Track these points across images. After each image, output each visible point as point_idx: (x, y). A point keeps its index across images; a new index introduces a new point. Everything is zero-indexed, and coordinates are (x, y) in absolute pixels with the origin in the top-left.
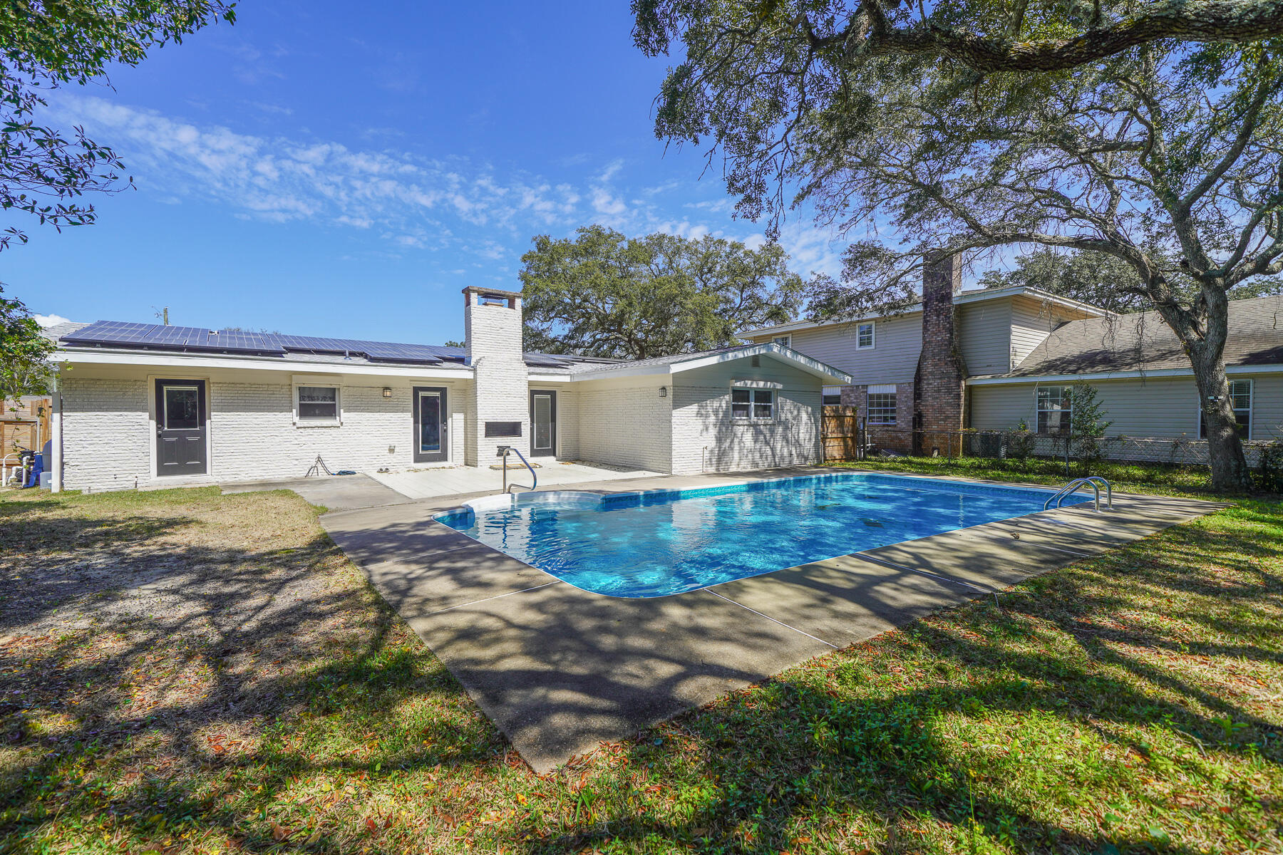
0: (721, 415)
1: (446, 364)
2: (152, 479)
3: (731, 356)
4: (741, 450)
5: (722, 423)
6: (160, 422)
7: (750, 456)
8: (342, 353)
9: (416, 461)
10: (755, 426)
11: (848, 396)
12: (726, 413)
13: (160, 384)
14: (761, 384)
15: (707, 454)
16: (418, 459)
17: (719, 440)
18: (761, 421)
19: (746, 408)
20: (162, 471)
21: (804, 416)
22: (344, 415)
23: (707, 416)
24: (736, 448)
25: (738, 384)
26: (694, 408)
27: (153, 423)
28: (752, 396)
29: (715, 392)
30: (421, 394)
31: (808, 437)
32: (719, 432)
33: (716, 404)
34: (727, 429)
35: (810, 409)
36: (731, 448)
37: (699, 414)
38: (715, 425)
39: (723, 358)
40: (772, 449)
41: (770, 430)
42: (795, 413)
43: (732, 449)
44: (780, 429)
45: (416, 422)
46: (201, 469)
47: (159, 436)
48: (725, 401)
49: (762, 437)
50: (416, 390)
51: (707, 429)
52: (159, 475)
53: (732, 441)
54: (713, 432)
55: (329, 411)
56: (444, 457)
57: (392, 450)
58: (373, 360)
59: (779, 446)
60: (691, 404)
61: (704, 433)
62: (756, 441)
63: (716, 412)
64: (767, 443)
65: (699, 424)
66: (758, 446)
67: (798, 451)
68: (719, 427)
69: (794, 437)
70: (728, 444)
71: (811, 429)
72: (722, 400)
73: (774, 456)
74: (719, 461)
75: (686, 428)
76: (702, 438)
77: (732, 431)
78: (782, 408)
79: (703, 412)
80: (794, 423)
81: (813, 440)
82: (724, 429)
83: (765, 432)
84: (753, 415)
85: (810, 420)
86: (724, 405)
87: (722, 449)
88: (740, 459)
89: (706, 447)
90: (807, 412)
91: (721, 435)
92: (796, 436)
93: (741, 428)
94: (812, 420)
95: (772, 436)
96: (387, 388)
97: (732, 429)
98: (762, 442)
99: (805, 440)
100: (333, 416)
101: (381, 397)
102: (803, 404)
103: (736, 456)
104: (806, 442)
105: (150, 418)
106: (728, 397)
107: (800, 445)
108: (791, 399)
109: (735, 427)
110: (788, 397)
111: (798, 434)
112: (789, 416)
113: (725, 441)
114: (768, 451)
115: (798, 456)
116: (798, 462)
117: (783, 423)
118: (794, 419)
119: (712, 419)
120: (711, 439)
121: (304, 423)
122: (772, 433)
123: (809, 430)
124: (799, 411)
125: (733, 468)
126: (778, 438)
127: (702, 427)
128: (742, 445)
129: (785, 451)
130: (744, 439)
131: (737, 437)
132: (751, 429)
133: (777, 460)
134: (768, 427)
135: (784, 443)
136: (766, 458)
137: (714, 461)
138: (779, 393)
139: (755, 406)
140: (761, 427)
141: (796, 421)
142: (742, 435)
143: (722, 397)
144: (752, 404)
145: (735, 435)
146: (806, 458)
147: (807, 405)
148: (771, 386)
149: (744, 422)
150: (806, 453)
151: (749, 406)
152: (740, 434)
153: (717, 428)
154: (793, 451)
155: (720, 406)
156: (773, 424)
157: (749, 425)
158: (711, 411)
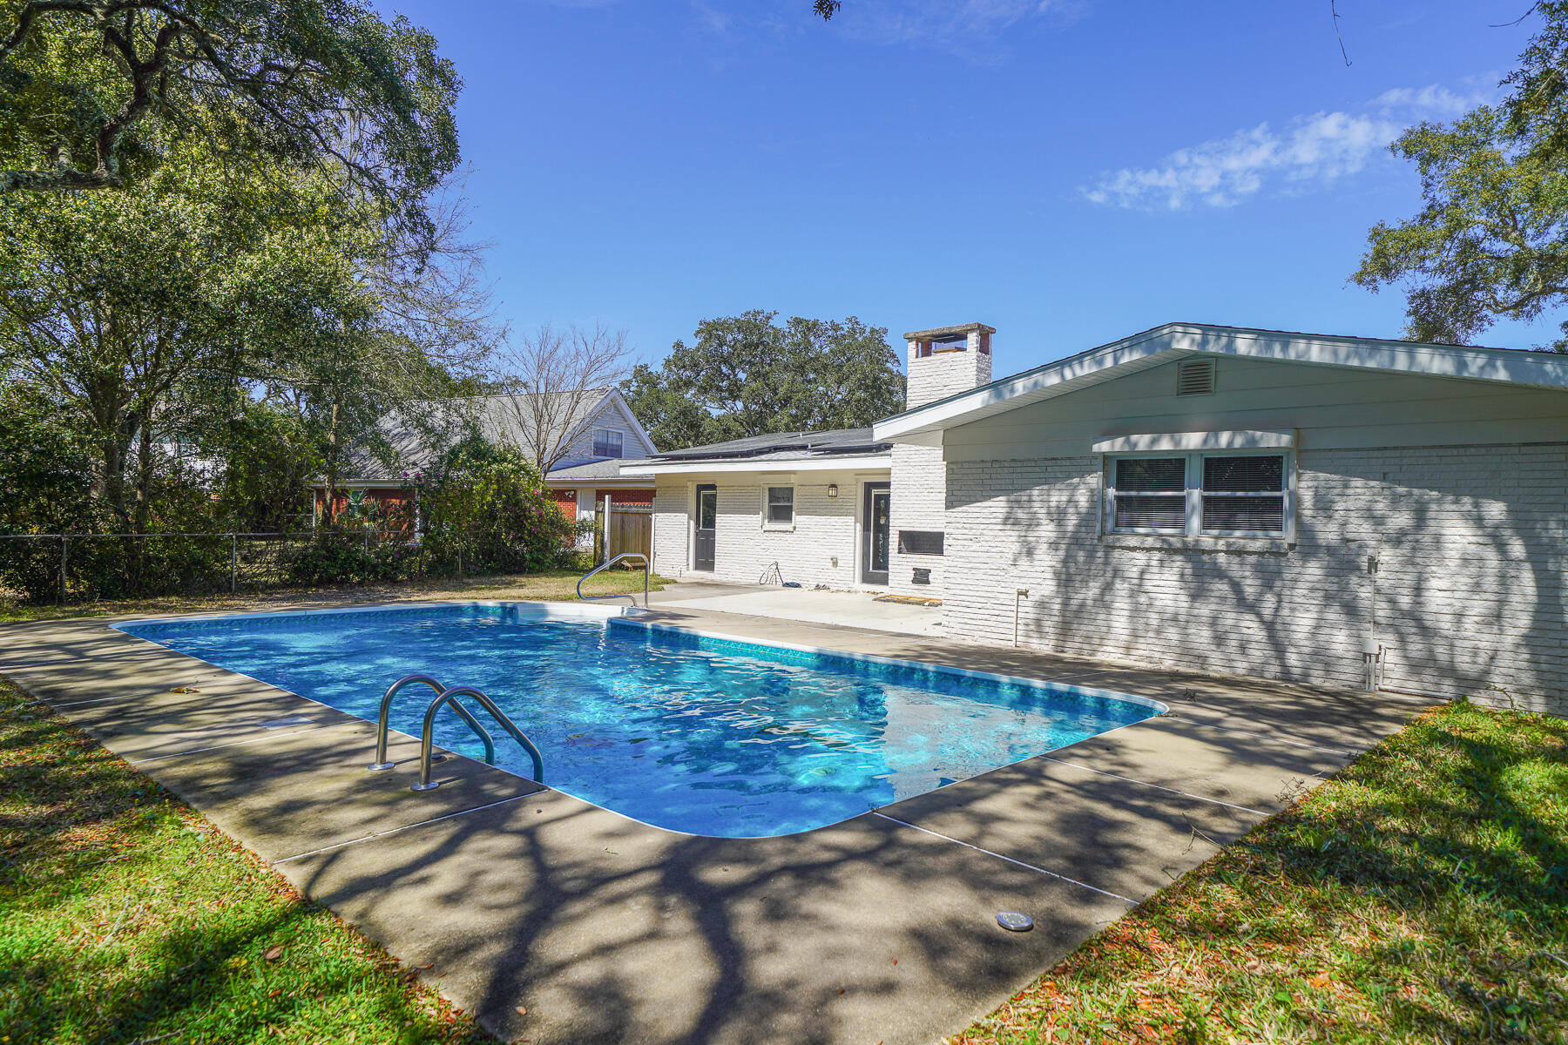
0: (1072, 522)
2: (692, 574)
4: (1136, 612)
5: (1076, 541)
6: (697, 523)
7: (1173, 634)
9: (863, 579)
10: (1192, 553)
12: (1086, 521)
13: (698, 488)
15: (1028, 610)
16: (865, 576)
17: (1066, 580)
19: (1178, 504)
20: (696, 567)
21: (1457, 534)
22: (797, 519)
23: (1032, 524)
24: (1121, 605)
26: (998, 506)
27: (692, 523)
28: (1195, 471)
29: (1058, 467)
30: (874, 492)
31: (1479, 607)
32: (1065, 562)
33: (1058, 497)
34: (1091, 556)
36: (1103, 602)
37: (1009, 520)
38: (1054, 545)
40: (1270, 627)
41: (1259, 569)
42: (1402, 519)
43: (1108, 608)
44: (1314, 570)
45: (866, 528)
46: (712, 567)
47: (697, 534)
48: (1085, 490)
49: (1222, 587)
50: (868, 487)
51: (1030, 553)
53: (1108, 587)
54: (1046, 561)
55: (787, 514)
57: (835, 564)
58: (827, 451)
59: (1302, 623)
60: (989, 498)
61: (1024, 562)
62: (1196, 595)
63: (1058, 516)
64: (1245, 605)
65: (1010, 541)
66: (1205, 610)
67: (1416, 647)
68: (1067, 550)
69: (1392, 601)
70: (1093, 590)
71: (1503, 579)
72: (1075, 488)
73: (1278, 647)
74: (1065, 630)
75: (975, 546)
76: (1016, 572)
77: (1106, 563)
78: (1324, 506)
79: (1020, 514)
80: (1386, 556)
81: (1524, 621)
82: (1081, 556)
83: (1236, 570)
84: (1195, 522)
85: (1501, 547)
86: (1083, 499)
87: (1075, 602)
88: (1135, 635)
89: (1025, 594)
90: (1479, 521)
91: (1072, 570)
92: (1405, 601)
93: (1140, 558)
94: (1517, 549)
95: (1268, 585)
96: (834, 486)
97: (1106, 557)
98: (1223, 599)
99: (1459, 616)
100: (789, 519)
101: (828, 497)
102: (1454, 489)
103: (1120, 623)
104: (1469, 625)
105: (689, 518)
106: (1094, 480)
107: (1426, 631)
108: (1366, 476)
109: (1116, 553)
110: (1348, 472)
111: (1418, 590)
112: (1362, 530)
113: (1085, 582)
114: (1251, 627)
115: (1415, 667)
116: (1412, 685)
117: (1330, 550)
118: (1397, 540)
119: (1047, 530)
120: (1041, 577)
121: (768, 526)
122: (1270, 577)
123: (1490, 583)
124: (1420, 516)
125: (1110, 655)
126: (1301, 591)
127: (1016, 548)
128: (1143, 599)
129: (1340, 641)
130: (1148, 585)
131: (1124, 579)
132: (1179, 562)
133: (1293, 659)
134: (1252, 559)
135: (1334, 615)
136: (1243, 648)
137: (1049, 626)
138: (1306, 456)
139: (1206, 501)
140: (1222, 558)
141: (1405, 549)
142: (1142, 572)
143: (1076, 480)
144: (1195, 496)
145: (1117, 573)
146: (1479, 682)
147: (1481, 492)
148: (1239, 441)
149: (1150, 542)
150: (1464, 662)
151: (1181, 501)
152: (1134, 572)
153: (1062, 553)
154: (1384, 646)
155: (1069, 501)
156: (1276, 552)
157: (1170, 550)
158: (1042, 513)
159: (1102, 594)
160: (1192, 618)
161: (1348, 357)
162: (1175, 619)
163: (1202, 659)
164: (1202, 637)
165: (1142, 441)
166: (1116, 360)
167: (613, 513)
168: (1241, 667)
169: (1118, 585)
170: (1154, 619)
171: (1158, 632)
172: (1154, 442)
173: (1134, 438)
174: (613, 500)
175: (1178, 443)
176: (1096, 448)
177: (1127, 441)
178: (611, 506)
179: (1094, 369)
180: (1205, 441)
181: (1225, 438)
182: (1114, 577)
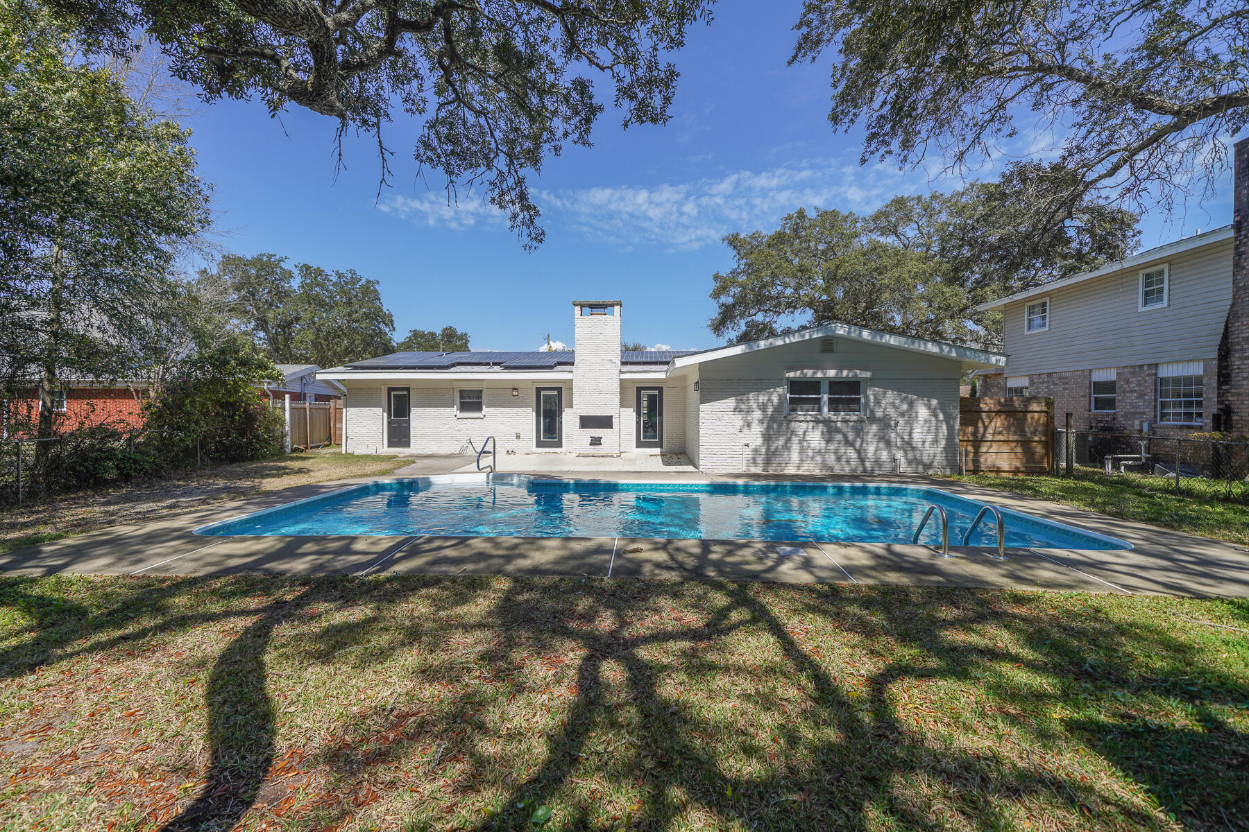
0: (770, 410)
1: (559, 368)
2: (385, 450)
3: (763, 344)
4: (802, 450)
5: (772, 419)
6: (389, 414)
7: (819, 459)
8: (488, 364)
9: (538, 446)
10: (827, 422)
11: (1128, 381)
12: (778, 409)
13: (390, 390)
14: (832, 373)
15: (748, 453)
16: (539, 444)
17: (767, 437)
18: (838, 417)
19: (818, 401)
20: (390, 445)
21: (923, 412)
22: (485, 410)
23: (750, 411)
24: (795, 448)
25: (791, 375)
26: (731, 402)
27: (385, 415)
28: (825, 386)
29: (762, 384)
30: (543, 393)
31: (930, 438)
32: (768, 429)
33: (762, 398)
34: (780, 426)
35: (934, 402)
36: (787, 446)
37: (737, 409)
38: (761, 422)
39: (751, 348)
40: (858, 452)
41: (854, 428)
42: (905, 407)
43: (789, 449)
44: (875, 428)
45: (538, 415)
46: (407, 445)
47: (389, 423)
48: (778, 394)
49: (839, 437)
50: (539, 390)
51: (749, 425)
52: (389, 446)
53: (789, 440)
54: (757, 429)
55: (477, 407)
56: (559, 445)
57: (518, 437)
58: (507, 368)
59: (871, 450)
60: (726, 398)
61: (746, 430)
62: (828, 441)
63: (763, 408)
64: (849, 443)
65: (738, 420)
66: (832, 447)
67: (910, 456)
68: (768, 424)
69: (902, 438)
70: (781, 442)
71: (937, 428)
72: (772, 394)
73: (862, 460)
74: (768, 461)
75: (719, 423)
76: (742, 435)
77: (788, 428)
78: (877, 402)
79: (743, 407)
80: (901, 420)
81: (943, 443)
82: (775, 426)
83: (845, 430)
84: (825, 409)
85: (936, 416)
86: (775, 399)
87: (773, 448)
88: (802, 461)
89: (747, 445)
90: (929, 406)
91: (771, 432)
92: (906, 438)
93: (804, 425)
94: (941, 417)
95: (857, 435)
96: (515, 389)
97: (788, 426)
98: (839, 442)
99: (924, 442)
100: (480, 409)
101: (509, 396)
102: (921, 395)
103: (795, 456)
104: (927, 444)
105: (384, 411)
106: (780, 390)
107: (914, 449)
108: (893, 390)
109: (793, 424)
110: (886, 388)
111: (910, 434)
112: (891, 411)
113: (778, 439)
114: (851, 453)
115: (909, 463)
116: (909, 470)
117: (880, 420)
118: (902, 415)
119: (757, 414)
120: (755, 436)
121: (460, 415)
122: (859, 432)
123: (933, 429)
124: (911, 404)
125: (790, 470)
126: (869, 438)
127: (741, 423)
128: (805, 444)
129: (884, 455)
130: (808, 438)
131: (796, 435)
132: (821, 426)
133: (868, 465)
134: (851, 424)
135: (881, 445)
136: (848, 462)
137: (759, 460)
138: (872, 382)
139: (830, 399)
140: (839, 424)
141: (907, 418)
142: (805, 432)
143: (774, 390)
144: (825, 397)
145: (793, 433)
146: (928, 466)
147: (930, 397)
148: (851, 375)
149: (809, 418)
150: (926, 459)
151: (819, 399)
152: (801, 432)
153: (765, 425)
154: (899, 455)
155: (768, 400)
156: (861, 421)
157: (817, 422)
158: (754, 406)
159: (786, 443)
160: (827, 451)
161: (905, 343)
162: (819, 451)
163: (831, 468)
164: (831, 459)
165: (809, 373)
167: (291, 409)
168: (847, 470)
169: (793, 438)
170: (810, 453)
171: (812, 458)
172: (814, 373)
173: (805, 371)
174: (292, 399)
175: (825, 374)
176: (787, 375)
177: (802, 373)
178: (290, 404)
180: (837, 374)
181: (845, 373)
182: (791, 435)
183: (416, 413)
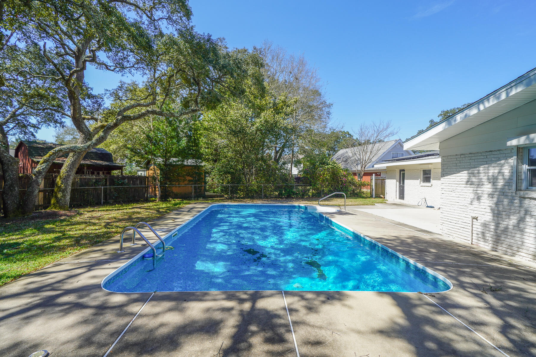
0: (501, 183)
5: (503, 193)
6: (400, 183)
12: (508, 183)
13: (400, 170)
15: (478, 227)
20: (399, 198)
22: (432, 181)
23: (480, 184)
24: (530, 230)
25: (514, 142)
26: (463, 175)
32: (497, 204)
33: (493, 171)
34: (511, 202)
37: (469, 182)
38: (491, 195)
43: (522, 231)
46: (404, 198)
47: (399, 187)
48: (508, 166)
51: (479, 198)
53: (522, 220)
54: (487, 203)
60: (459, 172)
61: (476, 202)
63: (493, 181)
65: (469, 192)
68: (498, 199)
70: (513, 221)
72: (502, 166)
74: (497, 240)
75: (454, 194)
76: (472, 207)
77: (521, 206)
79: (474, 179)
82: (506, 202)
86: (506, 171)
87: (502, 226)
89: (476, 219)
91: (501, 209)
97: (521, 202)
100: (430, 181)
103: (530, 241)
105: (397, 181)
106: (512, 161)
109: (527, 201)
113: (508, 216)
119: (487, 188)
120: (484, 211)
121: (423, 184)
127: (472, 196)
131: (532, 216)
137: (489, 236)
143: (503, 162)
145: (527, 212)
153: (495, 199)
155: (499, 173)
158: (484, 179)
159: (518, 223)
166: (507, 94)
167: (375, 180)
169: (528, 219)
173: (531, 136)
174: (375, 176)
176: (509, 143)
177: (528, 138)
178: (375, 178)
179: (495, 102)
182: (526, 214)
183: (406, 181)
